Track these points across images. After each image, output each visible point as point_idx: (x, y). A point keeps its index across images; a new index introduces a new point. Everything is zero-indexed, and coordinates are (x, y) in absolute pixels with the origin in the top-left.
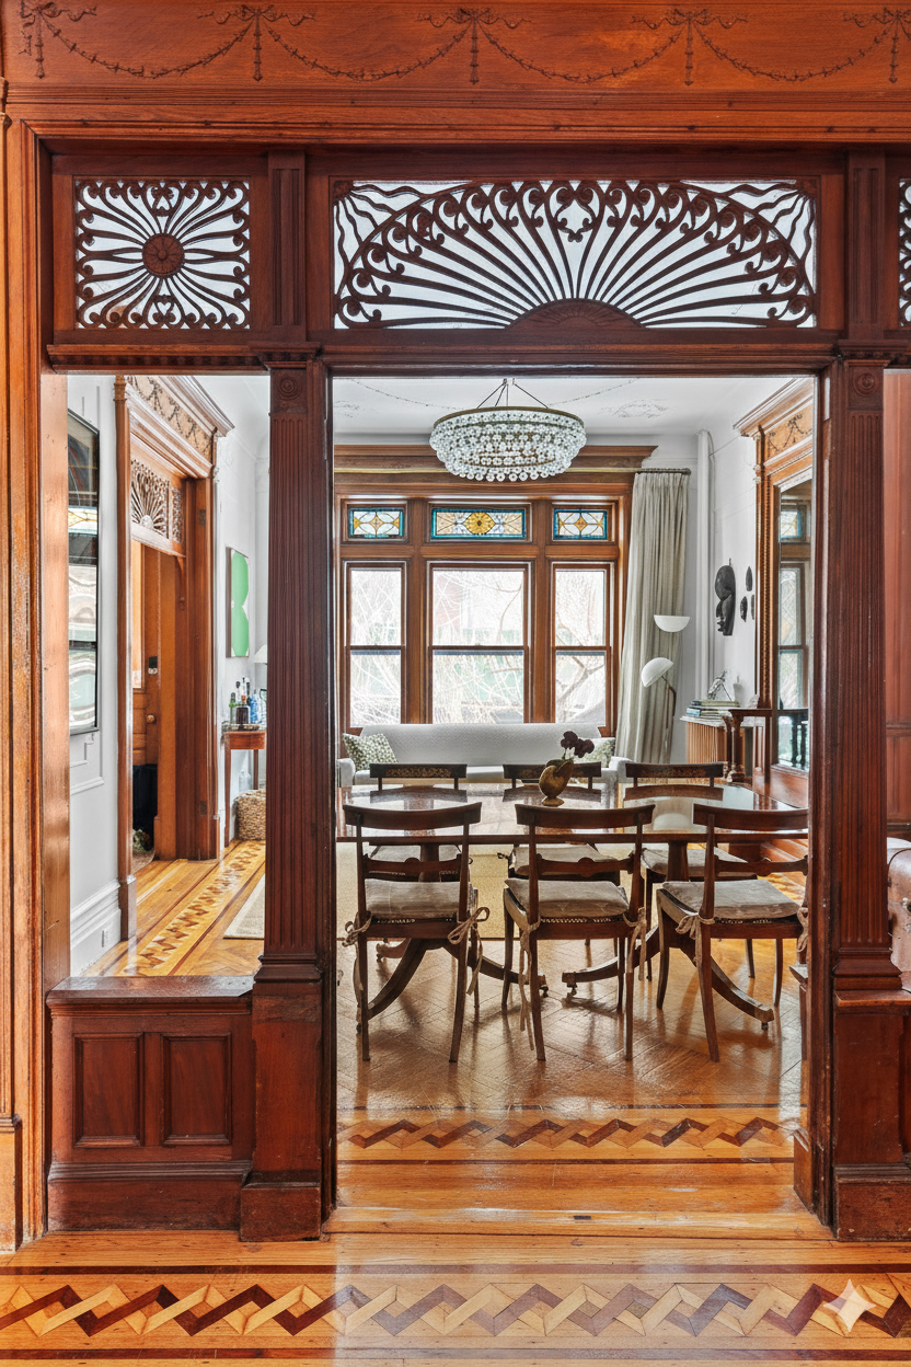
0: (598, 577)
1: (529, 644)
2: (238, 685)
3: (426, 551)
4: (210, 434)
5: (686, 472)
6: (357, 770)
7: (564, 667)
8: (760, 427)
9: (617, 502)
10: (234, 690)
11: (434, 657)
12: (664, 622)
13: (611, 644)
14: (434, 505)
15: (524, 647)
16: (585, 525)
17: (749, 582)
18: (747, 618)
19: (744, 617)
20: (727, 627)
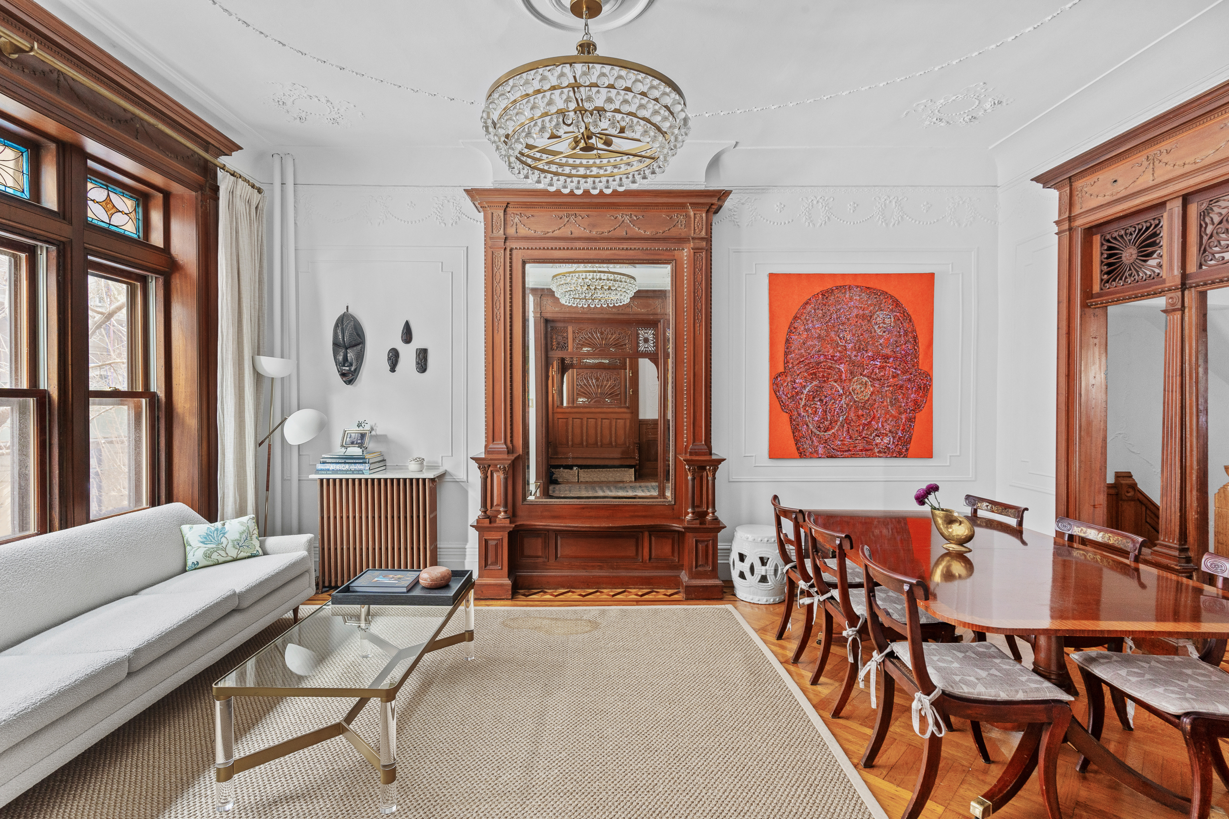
1: (48, 385)
5: (260, 192)
8: (508, 203)
9: (168, 195)
13: (156, 388)
15: (34, 391)
16: (114, 210)
17: (407, 335)
18: (397, 369)
19: (393, 370)
20: (349, 376)
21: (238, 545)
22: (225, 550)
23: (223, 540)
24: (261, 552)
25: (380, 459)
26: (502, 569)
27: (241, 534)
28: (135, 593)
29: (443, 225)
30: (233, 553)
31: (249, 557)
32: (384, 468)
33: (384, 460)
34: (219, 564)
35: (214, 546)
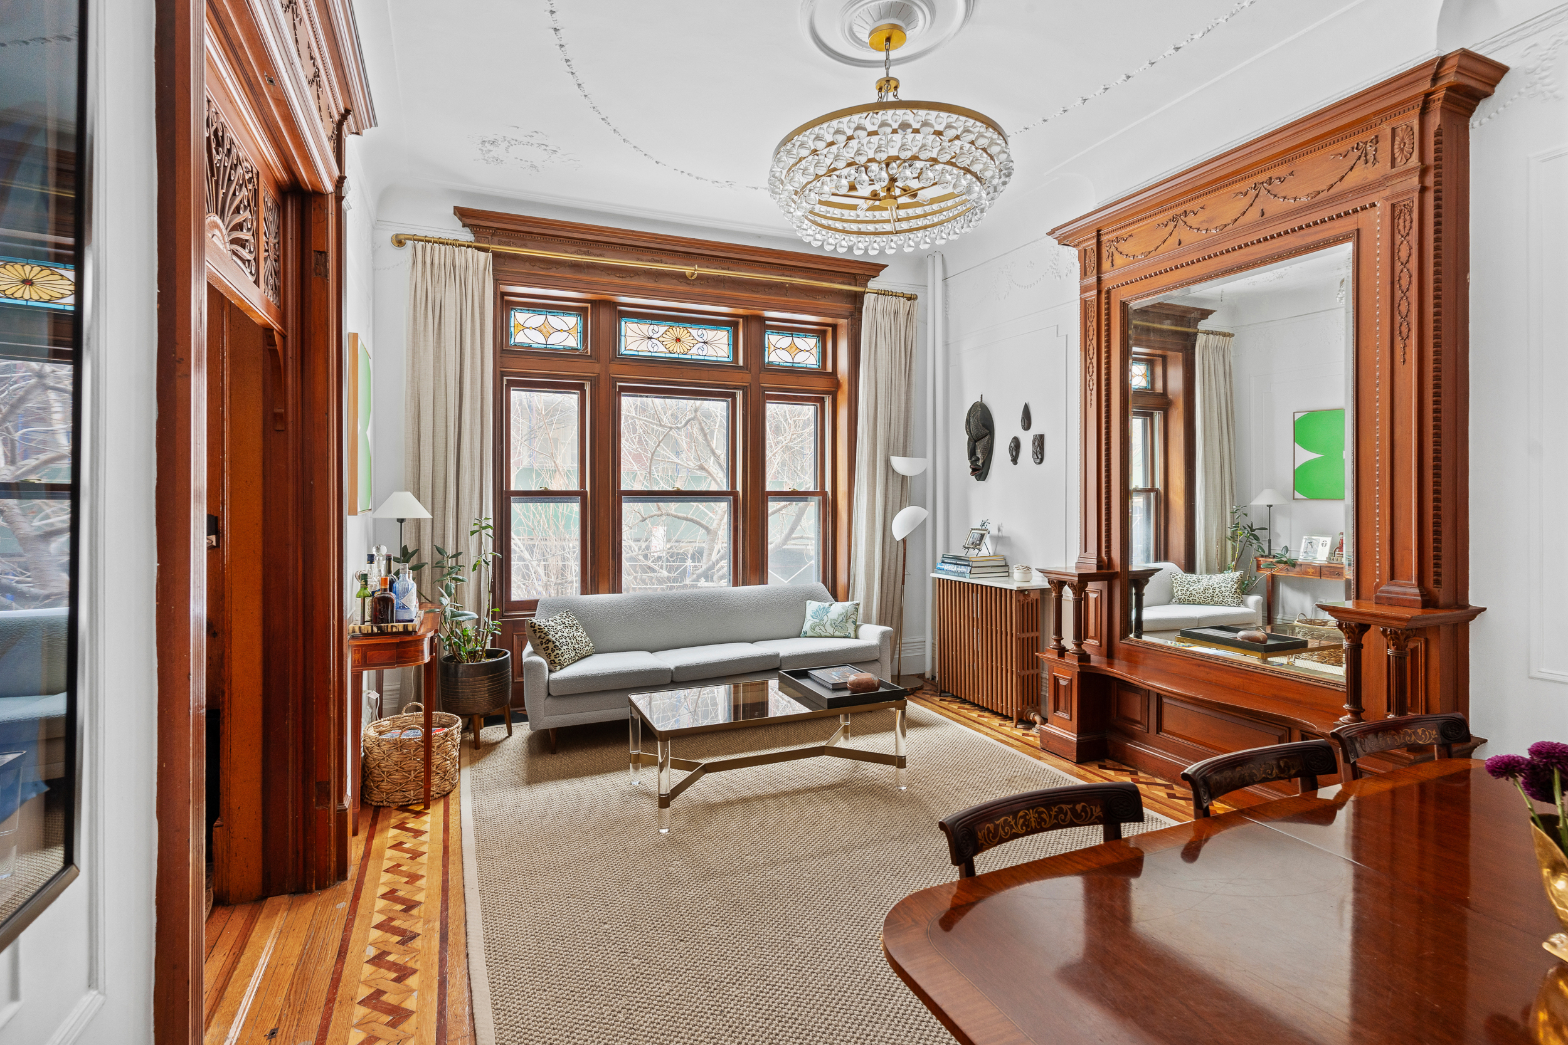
0: (808, 411)
1: (739, 488)
2: (371, 559)
3: (615, 370)
4: (337, 117)
5: (911, 298)
6: (550, 671)
7: (779, 516)
8: (1098, 231)
9: (835, 327)
10: (365, 568)
11: (624, 505)
12: (900, 464)
13: (828, 488)
14: (620, 311)
15: (733, 493)
16: (798, 351)
17: (1027, 420)
18: (1019, 461)
19: (1015, 460)
20: (980, 471)
21: (835, 625)
22: (824, 626)
23: (825, 617)
24: (853, 634)
25: (1003, 563)
26: (1071, 720)
27: (840, 615)
28: (752, 642)
29: (1058, 278)
30: (830, 631)
31: (844, 637)
32: (1007, 574)
33: (1006, 565)
34: (821, 637)
35: (818, 621)
